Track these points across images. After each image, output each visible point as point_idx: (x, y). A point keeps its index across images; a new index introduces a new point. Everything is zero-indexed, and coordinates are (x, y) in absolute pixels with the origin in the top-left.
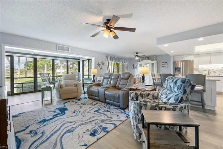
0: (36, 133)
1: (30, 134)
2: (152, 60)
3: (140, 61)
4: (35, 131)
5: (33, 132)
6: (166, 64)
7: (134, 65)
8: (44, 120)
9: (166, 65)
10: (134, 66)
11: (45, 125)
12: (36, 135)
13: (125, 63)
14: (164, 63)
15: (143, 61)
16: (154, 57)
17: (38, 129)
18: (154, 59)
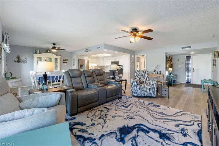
0: (183, 130)
1: (187, 133)
4: (182, 133)
5: (184, 133)
7: (20, 57)
8: (161, 137)
11: (169, 130)
12: (183, 128)
14: (65, 59)
17: (178, 132)
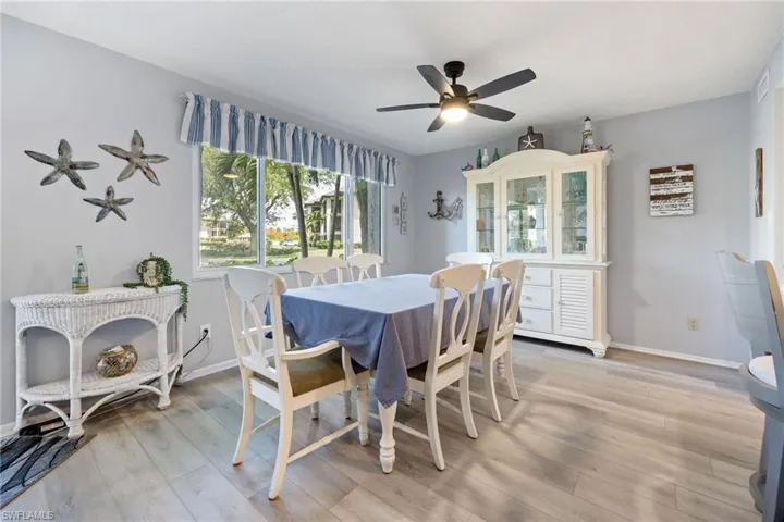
2: (570, 153)
3: (480, 166)
6: (685, 179)
7: (444, 196)
9: (688, 187)
10: (440, 201)
13: (379, 176)
14: (668, 170)
15: (503, 160)
16: (588, 126)
18: (590, 141)
